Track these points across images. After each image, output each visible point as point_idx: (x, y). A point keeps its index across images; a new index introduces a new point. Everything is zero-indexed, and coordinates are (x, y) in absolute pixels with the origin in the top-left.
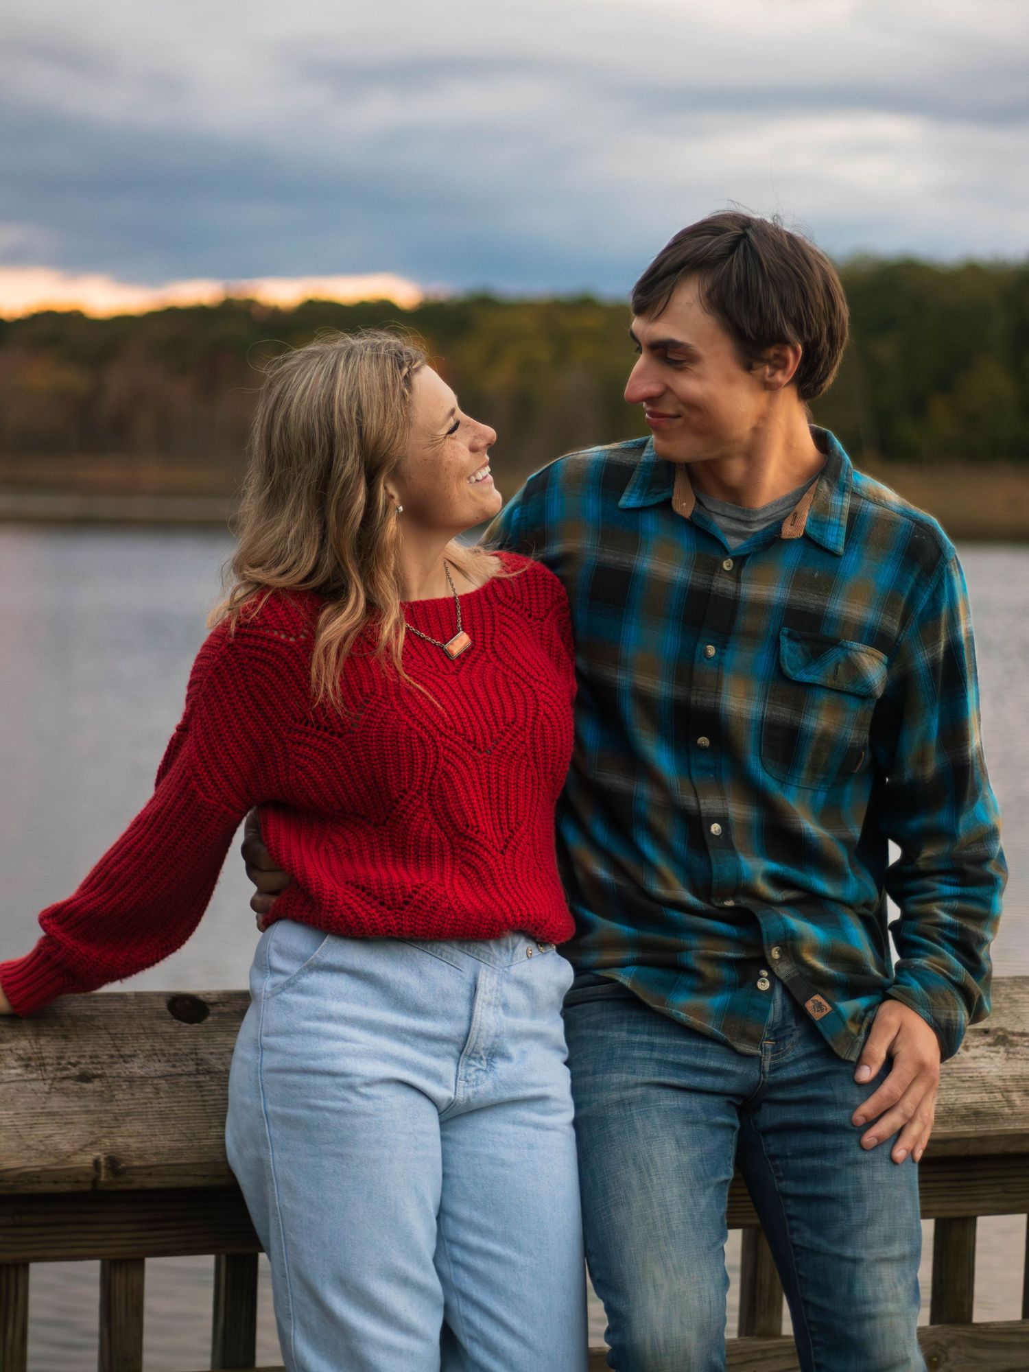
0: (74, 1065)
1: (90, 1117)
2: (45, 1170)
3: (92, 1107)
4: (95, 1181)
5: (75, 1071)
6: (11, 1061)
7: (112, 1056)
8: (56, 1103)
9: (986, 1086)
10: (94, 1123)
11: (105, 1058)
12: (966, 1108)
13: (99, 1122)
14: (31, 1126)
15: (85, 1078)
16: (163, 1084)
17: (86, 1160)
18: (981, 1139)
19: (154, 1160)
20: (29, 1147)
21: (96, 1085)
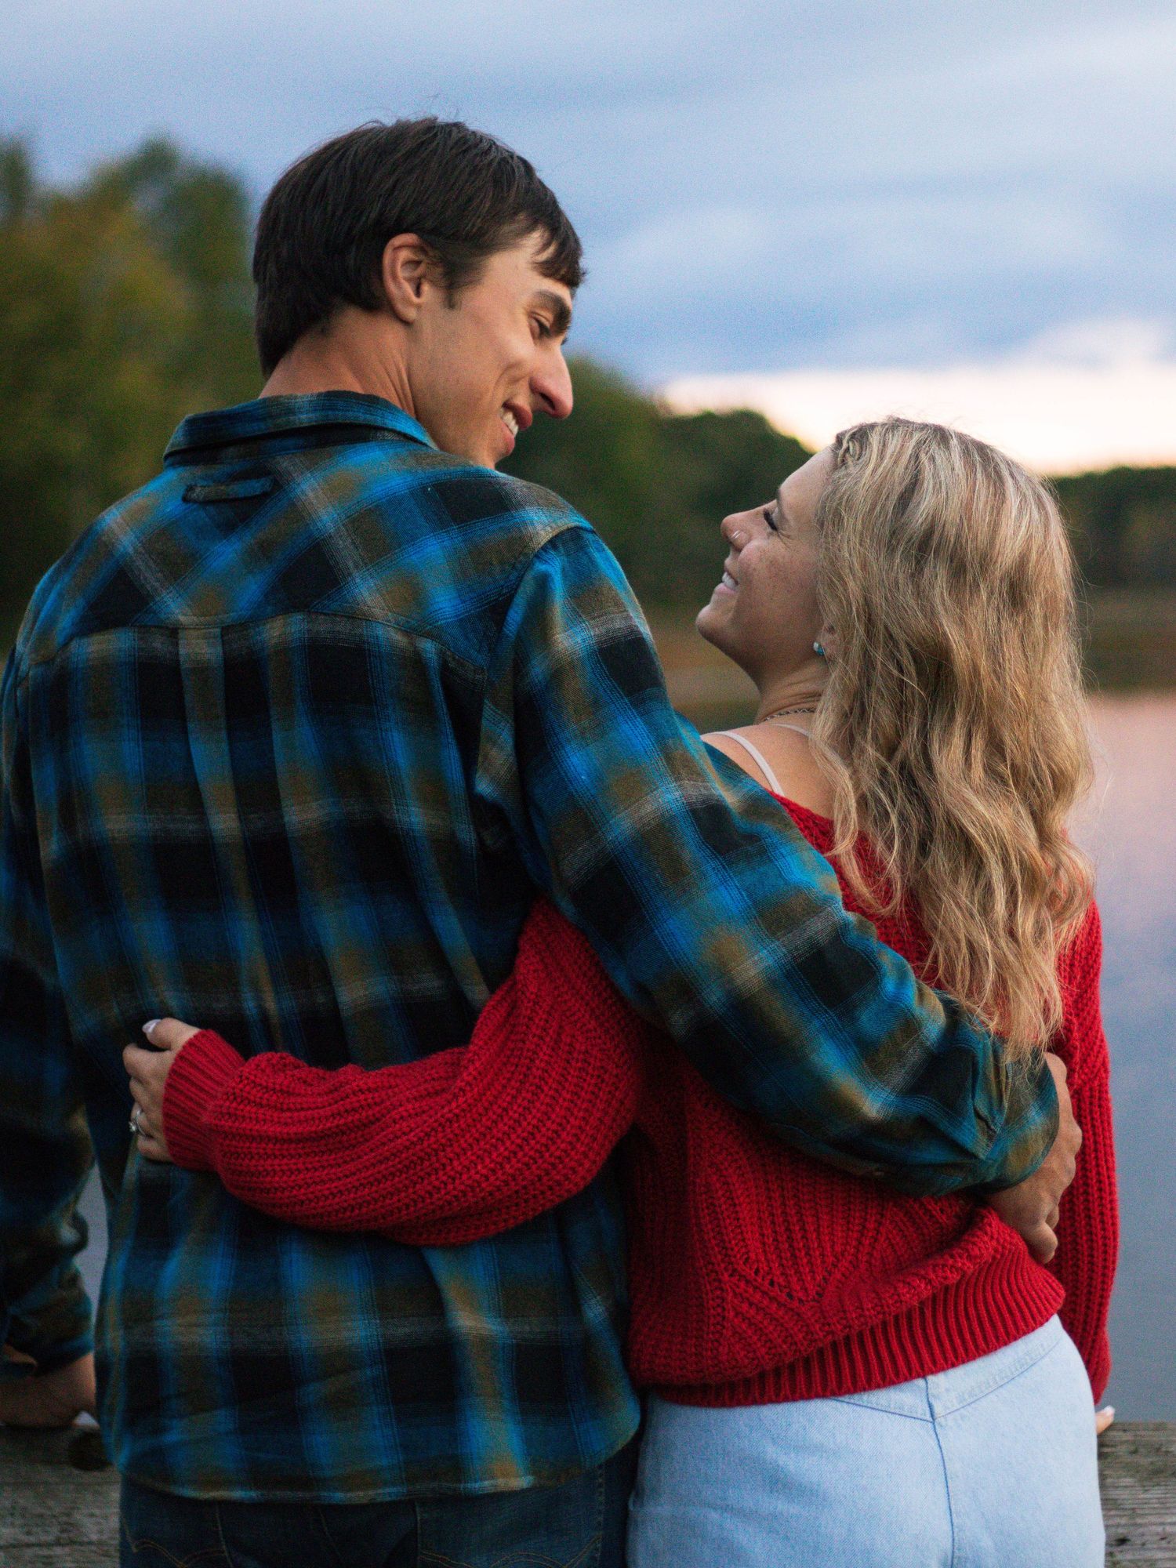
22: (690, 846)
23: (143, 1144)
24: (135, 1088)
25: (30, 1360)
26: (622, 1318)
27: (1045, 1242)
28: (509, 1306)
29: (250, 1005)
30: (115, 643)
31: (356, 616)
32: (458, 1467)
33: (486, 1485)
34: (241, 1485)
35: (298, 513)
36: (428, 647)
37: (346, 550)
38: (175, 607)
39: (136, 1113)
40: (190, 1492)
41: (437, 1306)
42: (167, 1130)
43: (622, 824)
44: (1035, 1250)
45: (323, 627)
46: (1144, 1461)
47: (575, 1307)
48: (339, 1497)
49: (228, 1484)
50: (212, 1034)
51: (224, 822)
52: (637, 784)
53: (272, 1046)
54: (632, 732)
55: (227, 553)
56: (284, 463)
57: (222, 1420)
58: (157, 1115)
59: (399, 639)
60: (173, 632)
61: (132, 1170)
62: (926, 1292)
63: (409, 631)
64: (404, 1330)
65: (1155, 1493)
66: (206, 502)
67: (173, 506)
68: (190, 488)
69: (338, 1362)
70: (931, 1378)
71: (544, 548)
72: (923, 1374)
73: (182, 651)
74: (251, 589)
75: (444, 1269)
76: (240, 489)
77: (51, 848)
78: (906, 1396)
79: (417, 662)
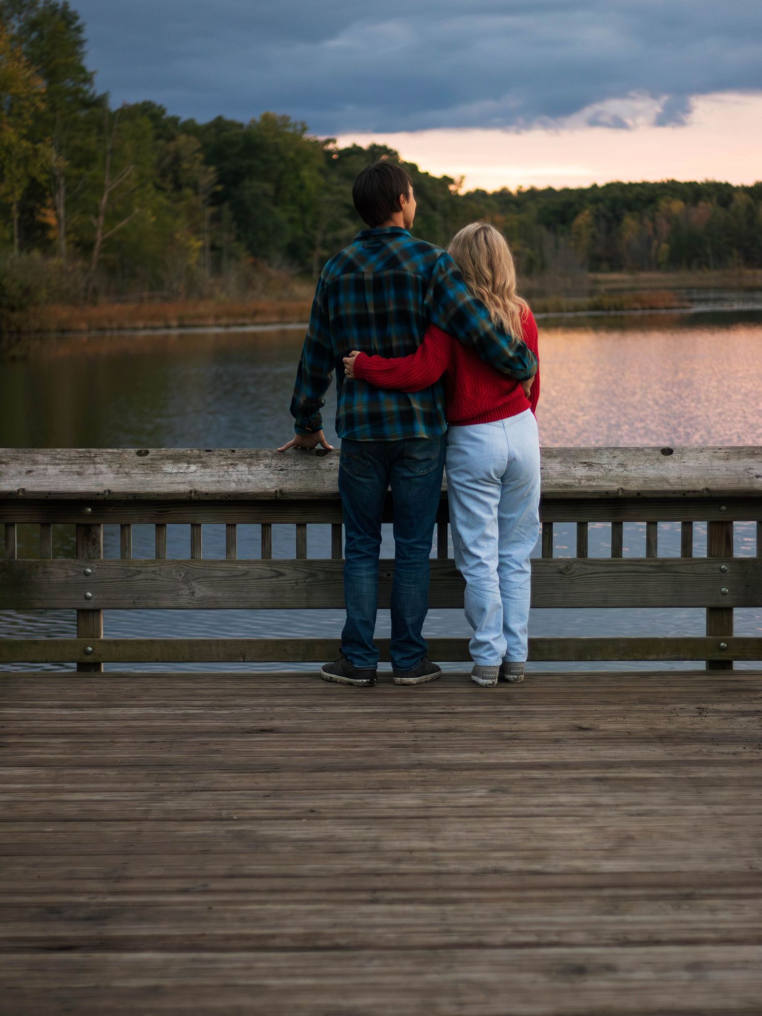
0: (280, 467)
1: (279, 480)
2: (260, 493)
3: (281, 477)
4: (276, 497)
5: (279, 468)
6: (262, 465)
7: (292, 465)
8: (271, 476)
9: (574, 478)
10: (279, 482)
11: (290, 465)
12: (563, 484)
13: (281, 481)
14: (260, 482)
15: (282, 470)
16: (304, 472)
17: (273, 490)
18: (565, 493)
19: (293, 491)
20: (258, 487)
21: (285, 472)
22: (474, 307)
23: (348, 376)
24: (346, 365)
25: (310, 430)
26: (445, 409)
27: (528, 393)
28: (423, 404)
29: (373, 347)
30: (351, 276)
31: (404, 270)
32: (414, 432)
33: (418, 436)
34: (371, 438)
35: (389, 250)
36: (419, 277)
37: (401, 258)
38: (363, 268)
39: (346, 370)
40: (360, 440)
41: (410, 403)
42: (354, 372)
43: (461, 303)
44: (526, 394)
45: (397, 272)
46: (548, 454)
47: (435, 405)
48: (390, 440)
49: (368, 438)
50: (363, 353)
51: (371, 311)
52: (462, 296)
53: (376, 354)
54: (461, 287)
55: (374, 258)
56: (384, 241)
57: (367, 426)
58: (352, 369)
59: (412, 274)
60: (363, 273)
61: (345, 381)
62: (501, 403)
63: (414, 273)
64: (404, 408)
65: (549, 460)
66: (367, 248)
67: (360, 249)
68: (364, 245)
69: (390, 414)
70: (504, 420)
71: (439, 257)
72: (502, 419)
73: (365, 277)
74: (380, 265)
75: (411, 397)
76: (374, 246)
77: (331, 317)
78: (498, 423)
79: (416, 279)
